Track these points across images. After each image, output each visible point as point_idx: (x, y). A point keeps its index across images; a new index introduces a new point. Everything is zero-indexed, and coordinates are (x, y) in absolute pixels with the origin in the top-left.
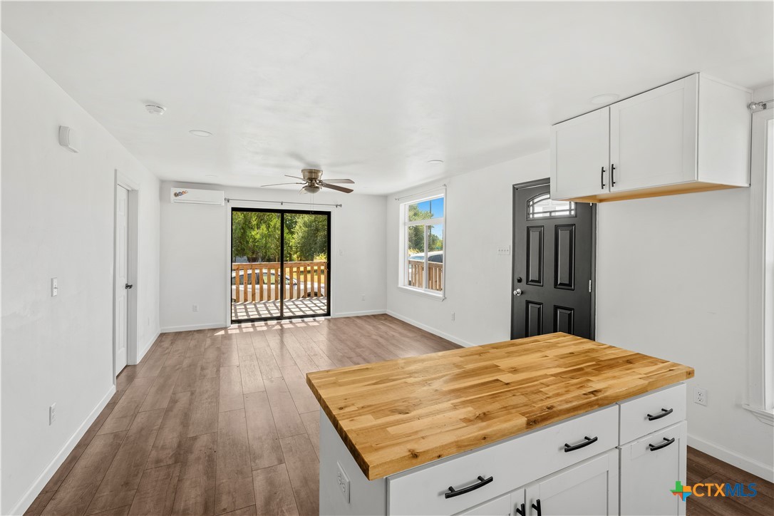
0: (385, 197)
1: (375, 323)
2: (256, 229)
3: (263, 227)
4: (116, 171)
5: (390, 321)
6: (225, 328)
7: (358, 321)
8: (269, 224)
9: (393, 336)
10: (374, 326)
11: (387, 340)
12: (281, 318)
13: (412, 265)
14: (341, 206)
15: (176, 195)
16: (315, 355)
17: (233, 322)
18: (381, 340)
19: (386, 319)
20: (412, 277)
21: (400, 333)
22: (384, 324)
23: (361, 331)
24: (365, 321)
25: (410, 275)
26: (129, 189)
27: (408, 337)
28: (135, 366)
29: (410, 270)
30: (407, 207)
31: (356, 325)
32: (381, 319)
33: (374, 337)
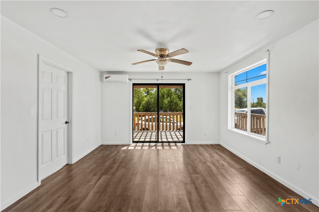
0: (218, 73)
1: (211, 151)
2: (166, 99)
3: (169, 98)
4: (38, 55)
5: (221, 150)
6: (129, 145)
7: (201, 149)
8: (171, 97)
9: (223, 165)
10: (210, 154)
11: (217, 168)
12: (157, 142)
13: (237, 115)
14: (190, 79)
15: (106, 78)
16: (163, 175)
17: (134, 142)
18: (213, 168)
19: (219, 149)
20: (237, 122)
21: (228, 163)
22: (217, 153)
23: (200, 157)
24: (205, 148)
25: (236, 121)
26: (68, 72)
27: (235, 168)
28: (71, 164)
29: (236, 118)
30: (234, 77)
31: (198, 151)
32: (216, 149)
33: (209, 164)
